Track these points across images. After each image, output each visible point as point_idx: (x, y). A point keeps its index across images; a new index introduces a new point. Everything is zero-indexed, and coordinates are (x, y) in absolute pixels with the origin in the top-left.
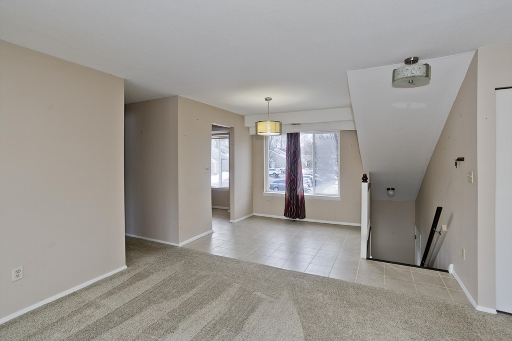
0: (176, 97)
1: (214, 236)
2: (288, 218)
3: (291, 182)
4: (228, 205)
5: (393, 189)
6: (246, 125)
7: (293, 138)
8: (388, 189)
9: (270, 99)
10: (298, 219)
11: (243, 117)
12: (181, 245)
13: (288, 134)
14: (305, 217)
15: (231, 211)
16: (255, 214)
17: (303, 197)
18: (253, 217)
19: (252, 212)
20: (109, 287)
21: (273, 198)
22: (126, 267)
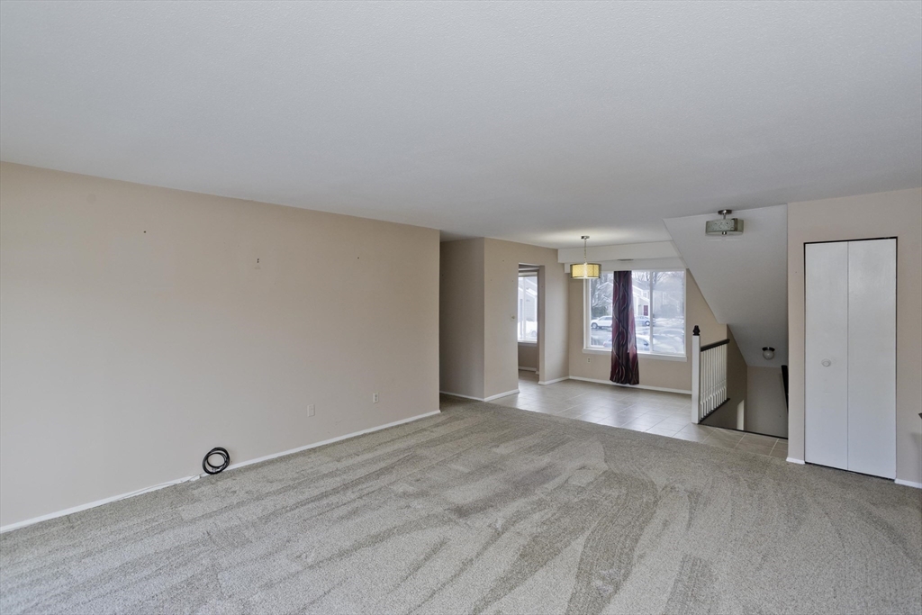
0: (481, 239)
1: (520, 395)
2: (615, 384)
3: (618, 336)
4: (537, 366)
5: (772, 350)
6: (560, 261)
7: (623, 279)
8: (765, 349)
9: (588, 237)
10: (628, 385)
11: (556, 251)
12: (486, 400)
13: (615, 272)
14: (638, 383)
15: (540, 373)
16: (571, 377)
17: (635, 356)
18: (569, 381)
19: (568, 375)
20: (432, 423)
21: (595, 356)
22: (439, 411)
